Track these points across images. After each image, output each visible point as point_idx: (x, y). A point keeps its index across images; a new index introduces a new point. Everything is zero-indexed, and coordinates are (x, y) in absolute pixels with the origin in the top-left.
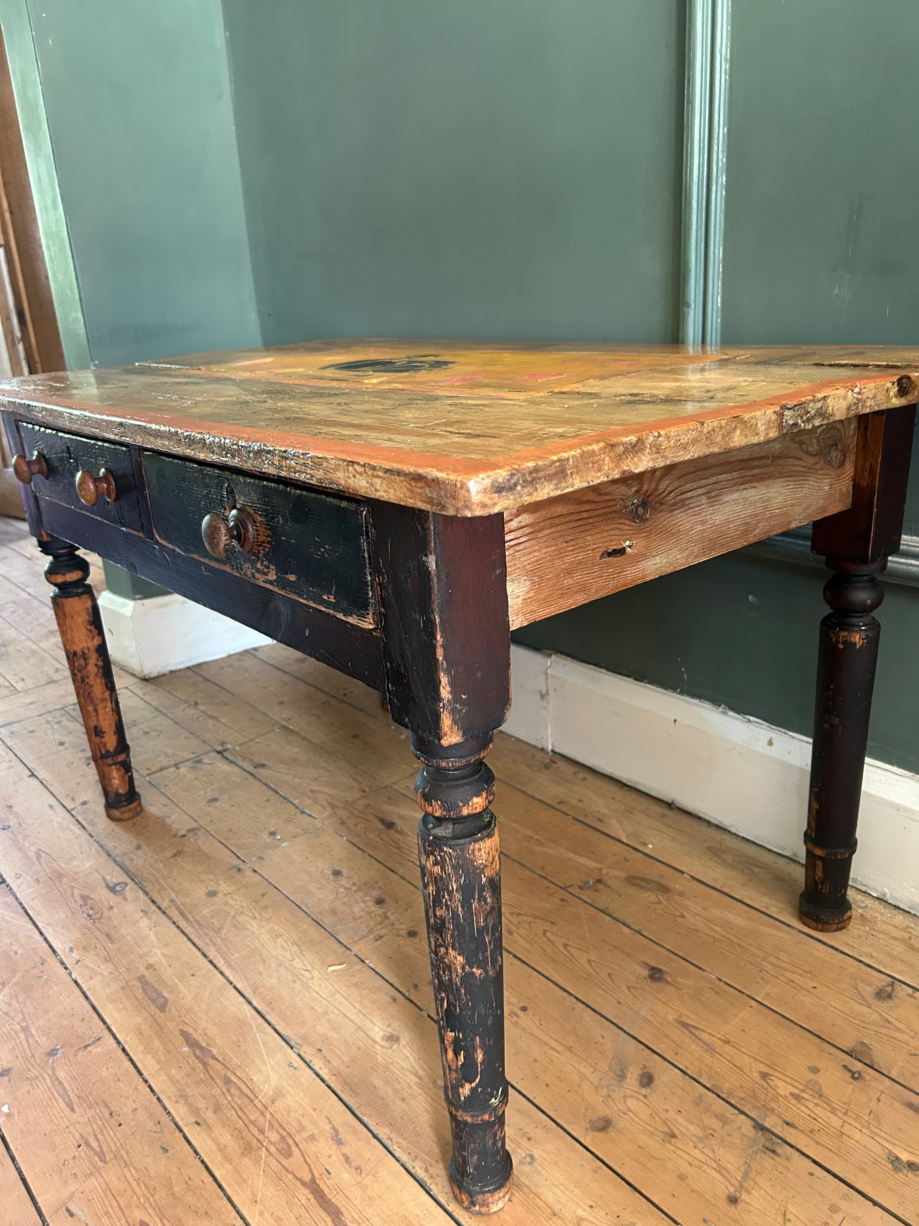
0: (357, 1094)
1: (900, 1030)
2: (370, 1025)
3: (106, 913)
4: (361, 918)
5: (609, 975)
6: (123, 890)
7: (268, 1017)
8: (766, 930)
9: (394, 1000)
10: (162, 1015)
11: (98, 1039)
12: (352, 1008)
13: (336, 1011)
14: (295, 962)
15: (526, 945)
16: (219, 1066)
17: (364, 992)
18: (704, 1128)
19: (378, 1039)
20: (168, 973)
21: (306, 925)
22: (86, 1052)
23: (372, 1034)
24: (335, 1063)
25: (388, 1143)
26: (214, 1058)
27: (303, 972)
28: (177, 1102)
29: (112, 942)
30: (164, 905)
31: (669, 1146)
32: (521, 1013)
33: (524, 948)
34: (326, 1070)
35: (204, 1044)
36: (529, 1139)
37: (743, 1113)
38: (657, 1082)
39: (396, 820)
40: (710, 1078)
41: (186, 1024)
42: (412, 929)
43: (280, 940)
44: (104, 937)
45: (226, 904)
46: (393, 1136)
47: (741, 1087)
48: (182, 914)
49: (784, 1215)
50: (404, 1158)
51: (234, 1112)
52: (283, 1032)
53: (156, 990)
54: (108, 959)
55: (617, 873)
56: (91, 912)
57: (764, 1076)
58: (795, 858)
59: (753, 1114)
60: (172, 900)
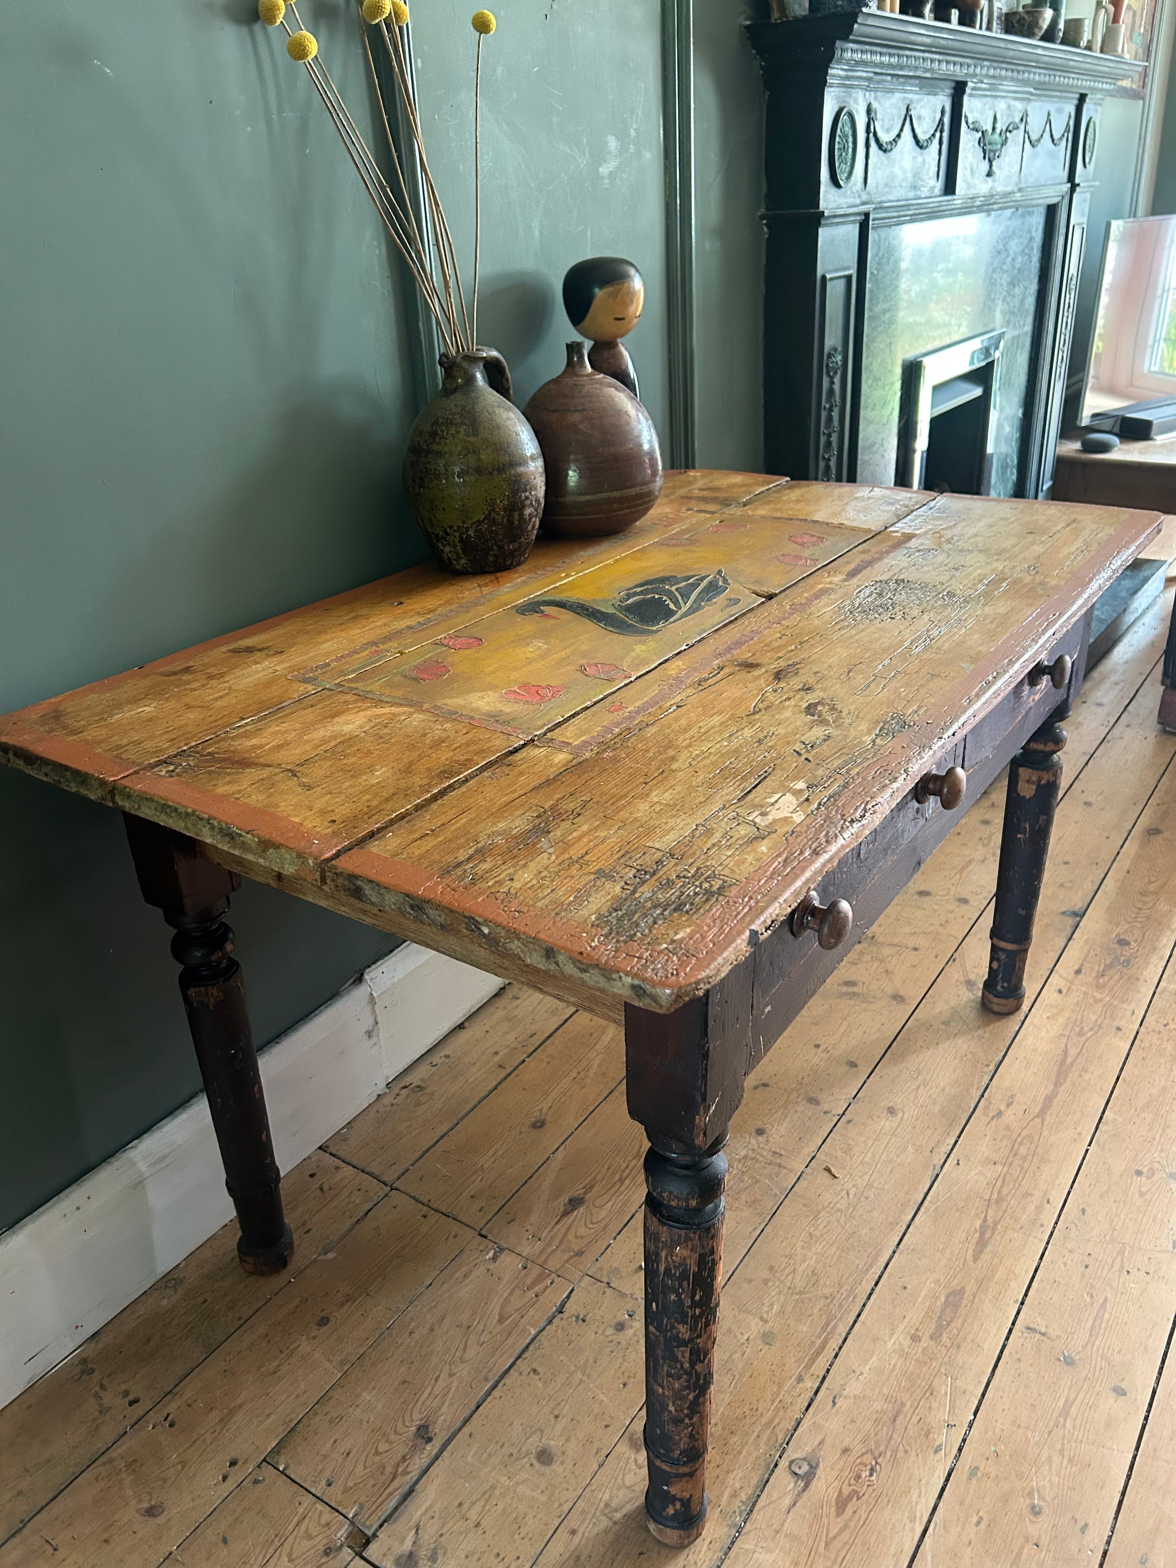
0: (955, 1116)
2: (885, 1128)
3: (857, 1451)
6: (805, 1459)
7: (919, 1201)
9: (849, 1122)
10: (968, 1289)
11: (1028, 1328)
12: (874, 1146)
13: (884, 1155)
14: (841, 1207)
16: (991, 1213)
19: (898, 1119)
20: (914, 1316)
21: (785, 1219)
22: (1050, 1331)
23: (894, 1124)
24: (937, 1138)
26: (985, 1220)
27: (851, 1196)
28: (1042, 1226)
29: (903, 1404)
30: (810, 1384)
34: (947, 1142)
35: (977, 1235)
41: (965, 1261)
42: (755, 1134)
43: (817, 1233)
44: (898, 1422)
45: (781, 1312)
46: (976, 1088)
48: (818, 1353)
51: (1023, 1183)
52: (930, 1182)
53: (943, 1311)
54: (931, 1391)
56: (865, 1474)
60: (800, 1379)
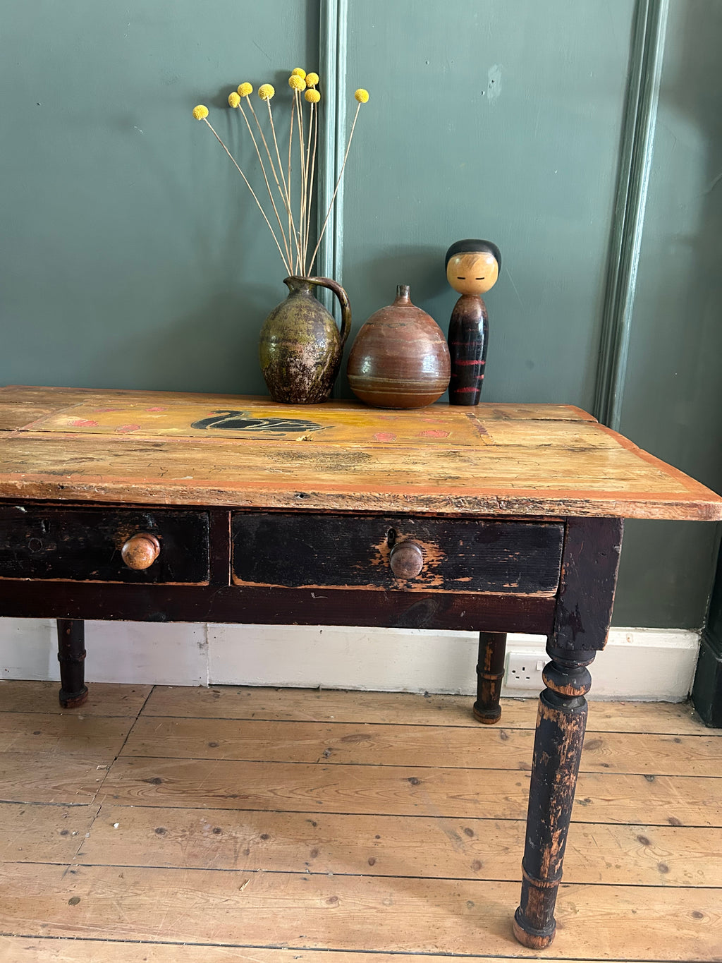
0: (354, 941)
1: (525, 749)
2: (311, 901)
4: (218, 848)
5: (395, 794)
7: (240, 944)
8: (432, 733)
9: (305, 879)
12: (286, 901)
13: (279, 909)
14: (211, 901)
15: (337, 804)
17: (282, 887)
18: (513, 836)
19: (326, 906)
21: (185, 875)
23: (318, 905)
24: (320, 936)
25: (402, 950)
27: (225, 903)
31: (510, 854)
32: (379, 840)
33: (337, 807)
34: (320, 944)
36: (459, 895)
37: (518, 820)
38: (474, 831)
39: (156, 776)
40: (490, 814)
42: (261, 835)
43: (179, 896)
45: (99, 900)
46: (400, 945)
47: (505, 809)
48: (69, 929)
49: (576, 850)
50: (419, 950)
52: (264, 945)
55: (334, 740)
57: (506, 799)
58: (405, 691)
59: (521, 818)
60: (43, 926)
